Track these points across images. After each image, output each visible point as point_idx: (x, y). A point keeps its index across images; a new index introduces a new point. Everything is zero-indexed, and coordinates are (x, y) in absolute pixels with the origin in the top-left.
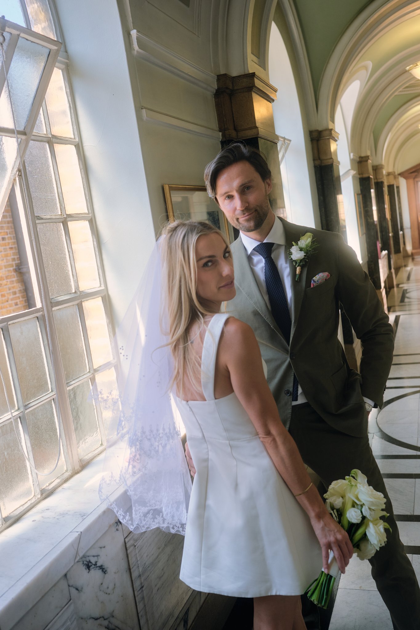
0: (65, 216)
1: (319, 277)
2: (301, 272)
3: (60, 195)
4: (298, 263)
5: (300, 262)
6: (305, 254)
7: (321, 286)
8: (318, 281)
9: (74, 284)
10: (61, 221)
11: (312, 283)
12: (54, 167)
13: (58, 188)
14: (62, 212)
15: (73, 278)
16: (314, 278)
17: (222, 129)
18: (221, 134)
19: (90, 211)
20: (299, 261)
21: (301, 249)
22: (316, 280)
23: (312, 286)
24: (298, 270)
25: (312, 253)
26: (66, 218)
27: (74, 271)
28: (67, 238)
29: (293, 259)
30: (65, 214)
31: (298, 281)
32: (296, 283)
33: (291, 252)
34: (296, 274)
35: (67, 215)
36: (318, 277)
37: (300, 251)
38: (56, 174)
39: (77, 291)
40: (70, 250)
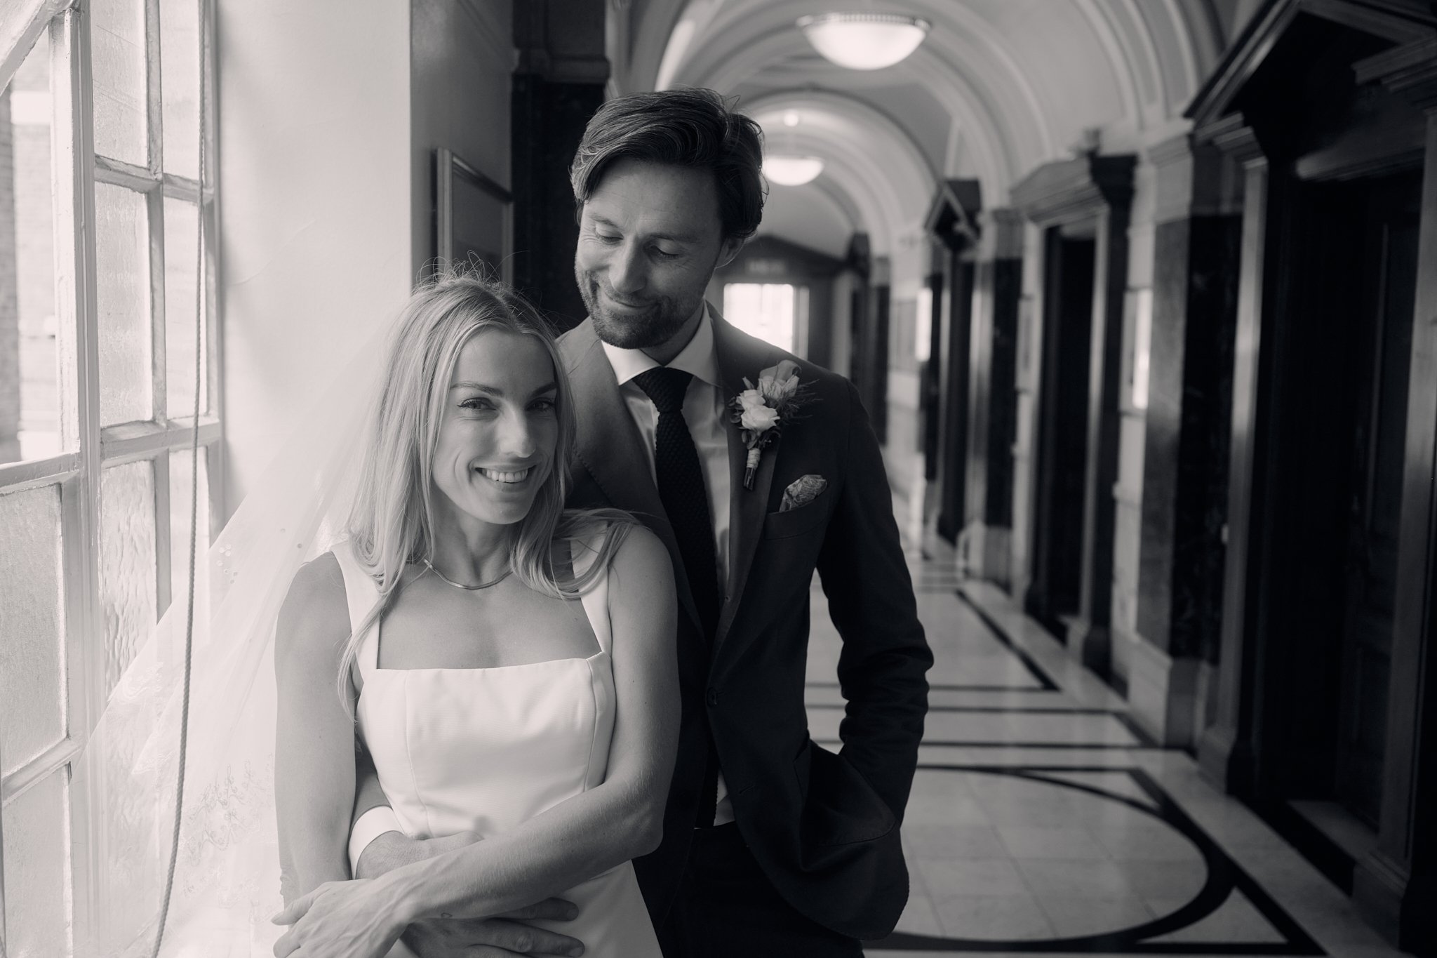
0: (160, 176)
1: (802, 487)
2: (760, 463)
3: (155, 108)
4: (753, 438)
5: (761, 438)
6: (778, 418)
7: (806, 508)
8: (798, 496)
9: (154, 396)
10: (147, 190)
11: (784, 498)
12: (150, 17)
13: (150, 84)
14: (150, 163)
15: (154, 374)
16: (790, 487)
18: (516, 54)
19: (211, 179)
20: (759, 434)
21: (768, 402)
22: (794, 494)
23: (782, 509)
24: (753, 457)
25: (792, 416)
26: (161, 182)
27: (159, 352)
28: (153, 245)
29: (743, 424)
30: (160, 169)
31: (751, 489)
32: (743, 493)
33: (740, 405)
34: (746, 469)
35: (165, 175)
36: (800, 486)
37: (764, 405)
38: (150, 40)
39: (158, 416)
40: (157, 285)
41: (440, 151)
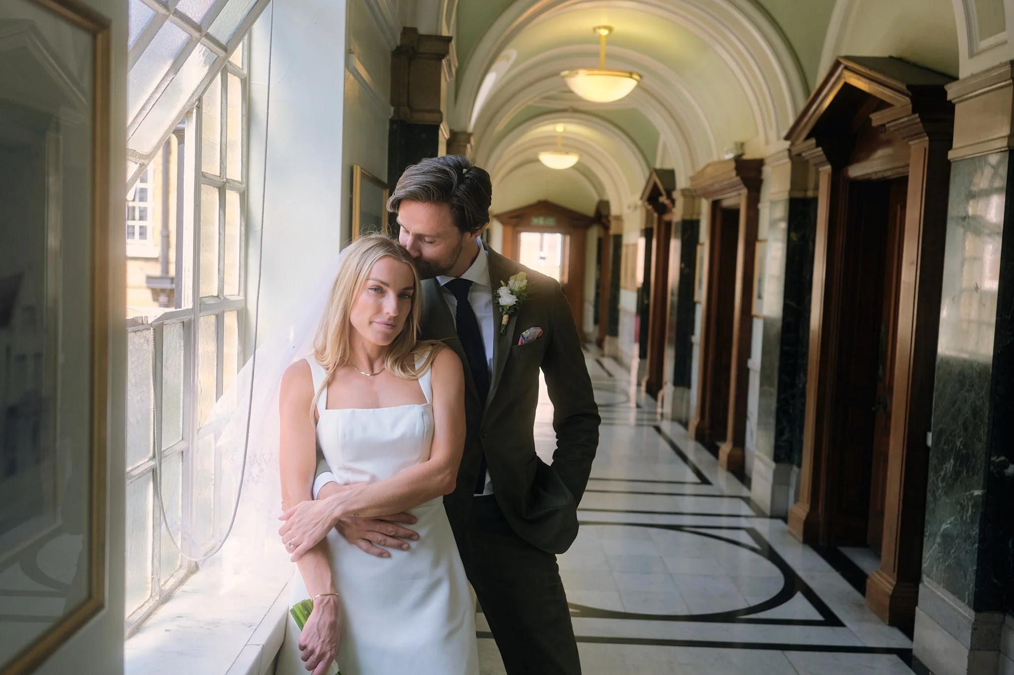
0: (225, 180)
1: (530, 333)
2: (508, 322)
3: (224, 148)
4: (505, 309)
5: (509, 309)
6: (517, 300)
7: (530, 344)
8: (527, 338)
9: (219, 285)
10: (219, 186)
11: (520, 339)
12: (223, 105)
13: (222, 137)
14: (220, 174)
15: (219, 274)
16: (524, 333)
17: (395, 101)
18: (392, 109)
19: (244, 180)
20: (508, 308)
21: (513, 293)
22: (525, 337)
23: (519, 344)
24: (505, 319)
25: (524, 299)
26: (225, 183)
27: (222, 263)
28: (221, 213)
29: (500, 303)
30: (225, 176)
31: (504, 334)
32: (500, 336)
33: (499, 294)
34: (501, 324)
35: (227, 179)
36: (529, 333)
37: (511, 294)
38: (223, 116)
39: (220, 294)
40: (222, 231)
41: (355, 166)
